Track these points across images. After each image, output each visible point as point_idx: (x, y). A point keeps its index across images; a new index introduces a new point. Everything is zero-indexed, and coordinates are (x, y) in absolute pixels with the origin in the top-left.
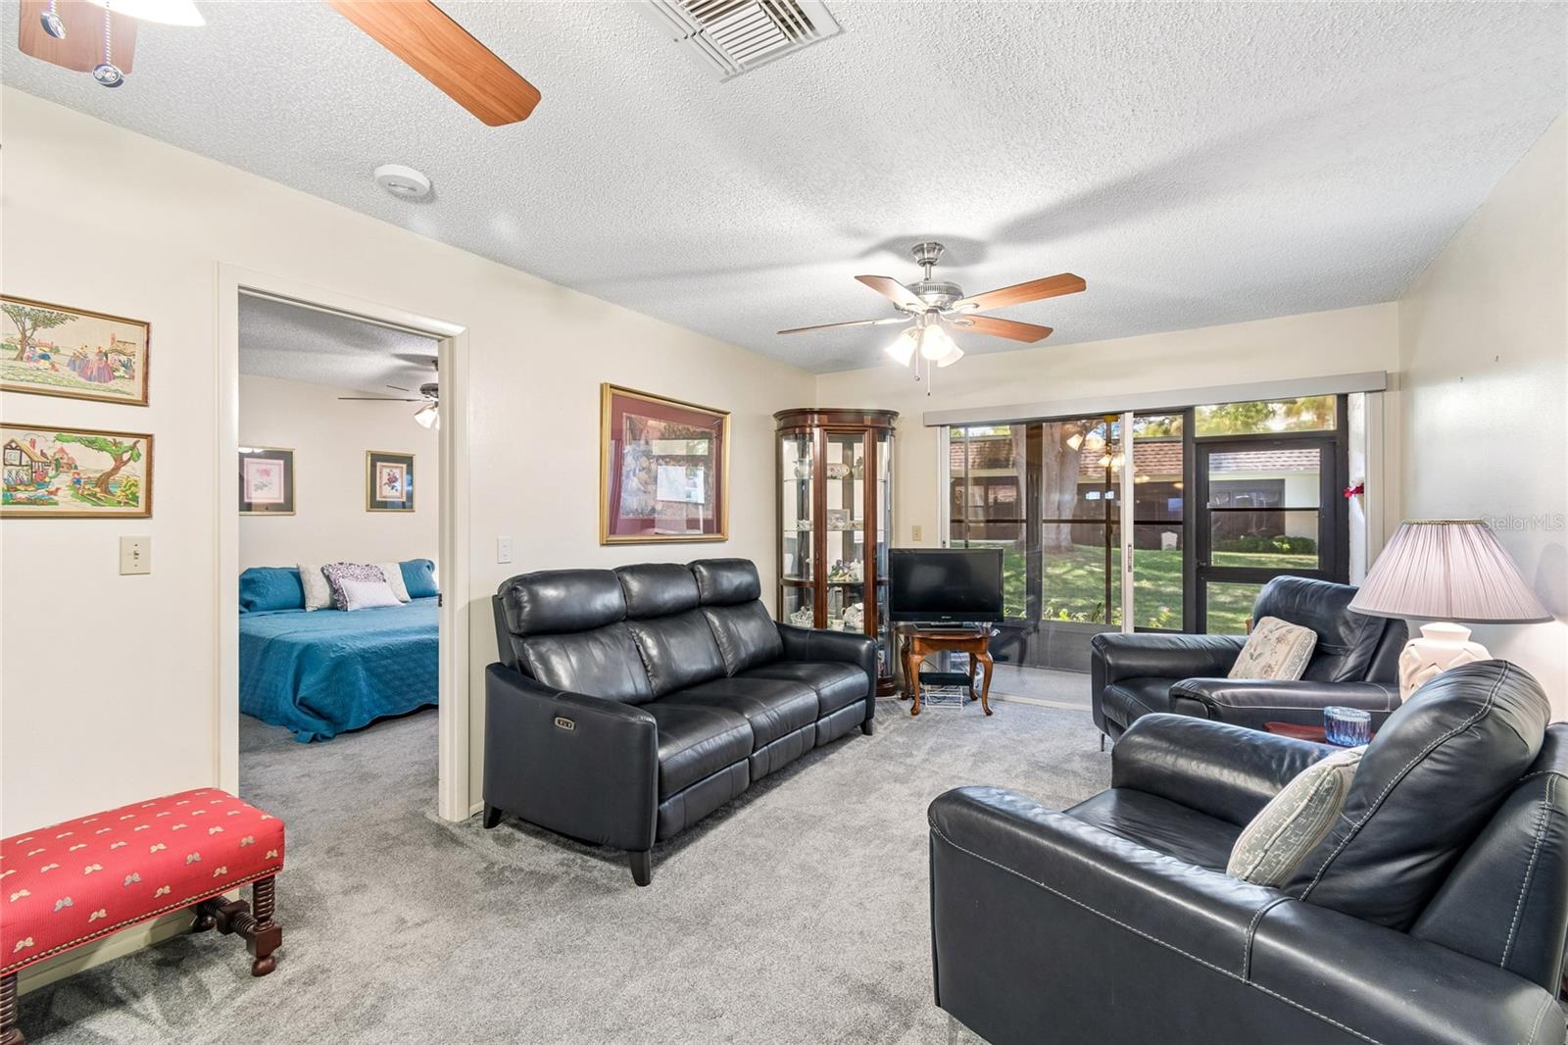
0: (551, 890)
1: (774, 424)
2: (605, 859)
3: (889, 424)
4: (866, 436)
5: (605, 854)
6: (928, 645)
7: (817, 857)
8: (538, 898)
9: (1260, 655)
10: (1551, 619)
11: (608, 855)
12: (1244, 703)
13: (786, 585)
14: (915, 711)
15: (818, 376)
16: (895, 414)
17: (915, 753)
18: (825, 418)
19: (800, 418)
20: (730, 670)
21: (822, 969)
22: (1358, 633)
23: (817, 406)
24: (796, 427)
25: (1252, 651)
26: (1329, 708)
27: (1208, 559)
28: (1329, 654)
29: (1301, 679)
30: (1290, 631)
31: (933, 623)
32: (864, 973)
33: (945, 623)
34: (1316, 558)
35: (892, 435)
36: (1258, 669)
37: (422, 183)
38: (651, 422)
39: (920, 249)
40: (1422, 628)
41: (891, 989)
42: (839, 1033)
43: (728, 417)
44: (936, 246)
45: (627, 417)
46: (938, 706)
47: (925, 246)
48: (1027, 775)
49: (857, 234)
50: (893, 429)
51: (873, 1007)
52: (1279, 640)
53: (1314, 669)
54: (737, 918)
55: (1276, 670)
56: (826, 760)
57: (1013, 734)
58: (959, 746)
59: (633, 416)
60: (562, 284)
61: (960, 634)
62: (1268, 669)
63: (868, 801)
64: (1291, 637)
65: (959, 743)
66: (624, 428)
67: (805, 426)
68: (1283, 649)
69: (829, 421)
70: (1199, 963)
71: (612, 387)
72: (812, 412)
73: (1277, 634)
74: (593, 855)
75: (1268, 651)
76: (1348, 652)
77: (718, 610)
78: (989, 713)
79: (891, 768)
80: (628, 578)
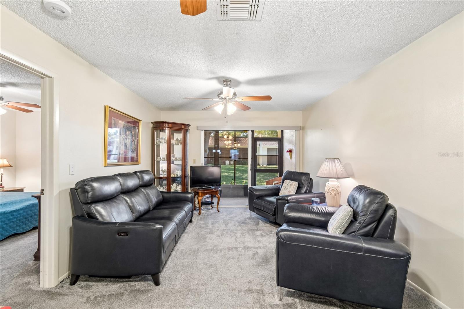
0: (124, 298)
1: (151, 126)
2: (136, 281)
3: (188, 128)
4: (183, 132)
5: (134, 279)
6: (203, 194)
7: (206, 260)
8: (121, 302)
9: (287, 189)
10: (349, 177)
11: (137, 279)
12: (295, 199)
13: (156, 178)
14: (199, 214)
15: (161, 111)
16: (190, 125)
17: (208, 225)
18: (170, 125)
19: (162, 124)
20: (151, 208)
21: (233, 290)
22: (306, 182)
23: (167, 121)
24: (160, 127)
25: (285, 188)
26: (313, 198)
27: (257, 167)
28: (301, 187)
29: (296, 193)
30: (293, 183)
31: (203, 187)
32: (244, 287)
33: (206, 187)
34: (277, 166)
35: (189, 132)
36: (287, 192)
37: (70, 12)
38: (120, 122)
39: (225, 81)
40: (329, 180)
41: (253, 288)
42: (251, 304)
43: (141, 121)
44: (230, 81)
45: (113, 119)
46: (205, 211)
47: (227, 80)
48: (240, 226)
49: (213, 72)
50: (189, 130)
51: (253, 294)
52: (291, 185)
53: (298, 191)
54: (198, 284)
55: (291, 191)
56: (185, 232)
57: (228, 216)
58: (218, 221)
59: (115, 119)
60: (93, 64)
61: (210, 190)
62: (289, 191)
63: (207, 241)
64: (294, 184)
65: (217, 220)
66: (112, 123)
67: (163, 127)
68: (292, 187)
69: (172, 126)
70: (353, 253)
71: (110, 107)
72: (166, 123)
73: (290, 183)
74: (131, 281)
75: (289, 187)
76: (304, 187)
77: (145, 188)
78: (219, 211)
79: (205, 231)
80: (119, 178)
